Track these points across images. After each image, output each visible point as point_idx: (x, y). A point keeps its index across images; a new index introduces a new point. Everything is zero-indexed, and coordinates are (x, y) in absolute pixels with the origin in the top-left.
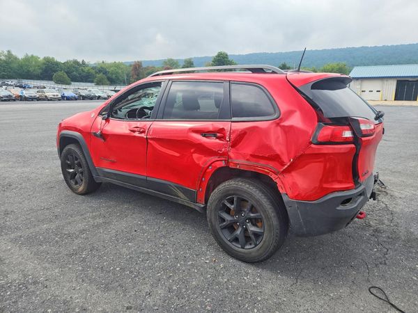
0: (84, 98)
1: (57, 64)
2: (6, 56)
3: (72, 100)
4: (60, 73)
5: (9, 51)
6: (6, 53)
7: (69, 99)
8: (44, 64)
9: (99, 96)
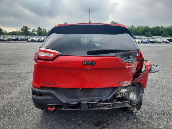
0: (151, 42)
1: (149, 29)
2: (131, 27)
3: (145, 43)
4: (148, 32)
5: (133, 26)
6: (132, 26)
7: (144, 43)
8: (144, 29)
9: (158, 42)
